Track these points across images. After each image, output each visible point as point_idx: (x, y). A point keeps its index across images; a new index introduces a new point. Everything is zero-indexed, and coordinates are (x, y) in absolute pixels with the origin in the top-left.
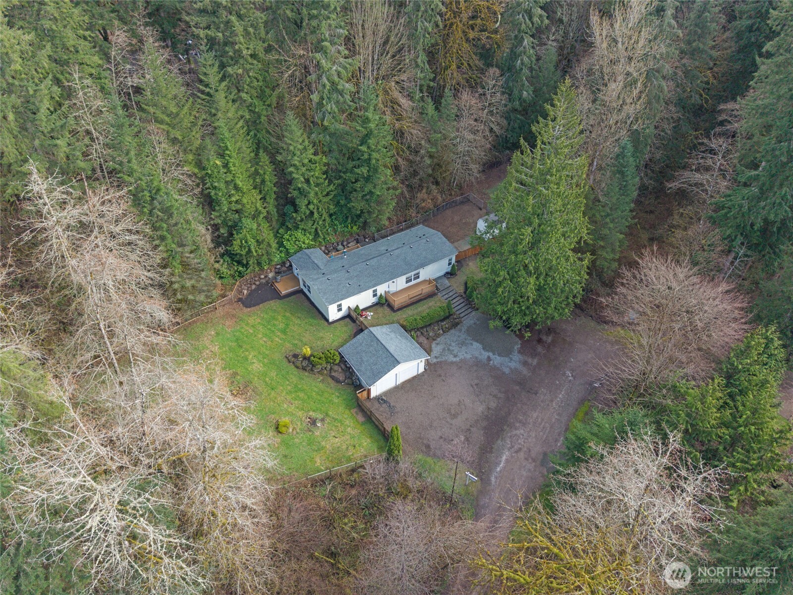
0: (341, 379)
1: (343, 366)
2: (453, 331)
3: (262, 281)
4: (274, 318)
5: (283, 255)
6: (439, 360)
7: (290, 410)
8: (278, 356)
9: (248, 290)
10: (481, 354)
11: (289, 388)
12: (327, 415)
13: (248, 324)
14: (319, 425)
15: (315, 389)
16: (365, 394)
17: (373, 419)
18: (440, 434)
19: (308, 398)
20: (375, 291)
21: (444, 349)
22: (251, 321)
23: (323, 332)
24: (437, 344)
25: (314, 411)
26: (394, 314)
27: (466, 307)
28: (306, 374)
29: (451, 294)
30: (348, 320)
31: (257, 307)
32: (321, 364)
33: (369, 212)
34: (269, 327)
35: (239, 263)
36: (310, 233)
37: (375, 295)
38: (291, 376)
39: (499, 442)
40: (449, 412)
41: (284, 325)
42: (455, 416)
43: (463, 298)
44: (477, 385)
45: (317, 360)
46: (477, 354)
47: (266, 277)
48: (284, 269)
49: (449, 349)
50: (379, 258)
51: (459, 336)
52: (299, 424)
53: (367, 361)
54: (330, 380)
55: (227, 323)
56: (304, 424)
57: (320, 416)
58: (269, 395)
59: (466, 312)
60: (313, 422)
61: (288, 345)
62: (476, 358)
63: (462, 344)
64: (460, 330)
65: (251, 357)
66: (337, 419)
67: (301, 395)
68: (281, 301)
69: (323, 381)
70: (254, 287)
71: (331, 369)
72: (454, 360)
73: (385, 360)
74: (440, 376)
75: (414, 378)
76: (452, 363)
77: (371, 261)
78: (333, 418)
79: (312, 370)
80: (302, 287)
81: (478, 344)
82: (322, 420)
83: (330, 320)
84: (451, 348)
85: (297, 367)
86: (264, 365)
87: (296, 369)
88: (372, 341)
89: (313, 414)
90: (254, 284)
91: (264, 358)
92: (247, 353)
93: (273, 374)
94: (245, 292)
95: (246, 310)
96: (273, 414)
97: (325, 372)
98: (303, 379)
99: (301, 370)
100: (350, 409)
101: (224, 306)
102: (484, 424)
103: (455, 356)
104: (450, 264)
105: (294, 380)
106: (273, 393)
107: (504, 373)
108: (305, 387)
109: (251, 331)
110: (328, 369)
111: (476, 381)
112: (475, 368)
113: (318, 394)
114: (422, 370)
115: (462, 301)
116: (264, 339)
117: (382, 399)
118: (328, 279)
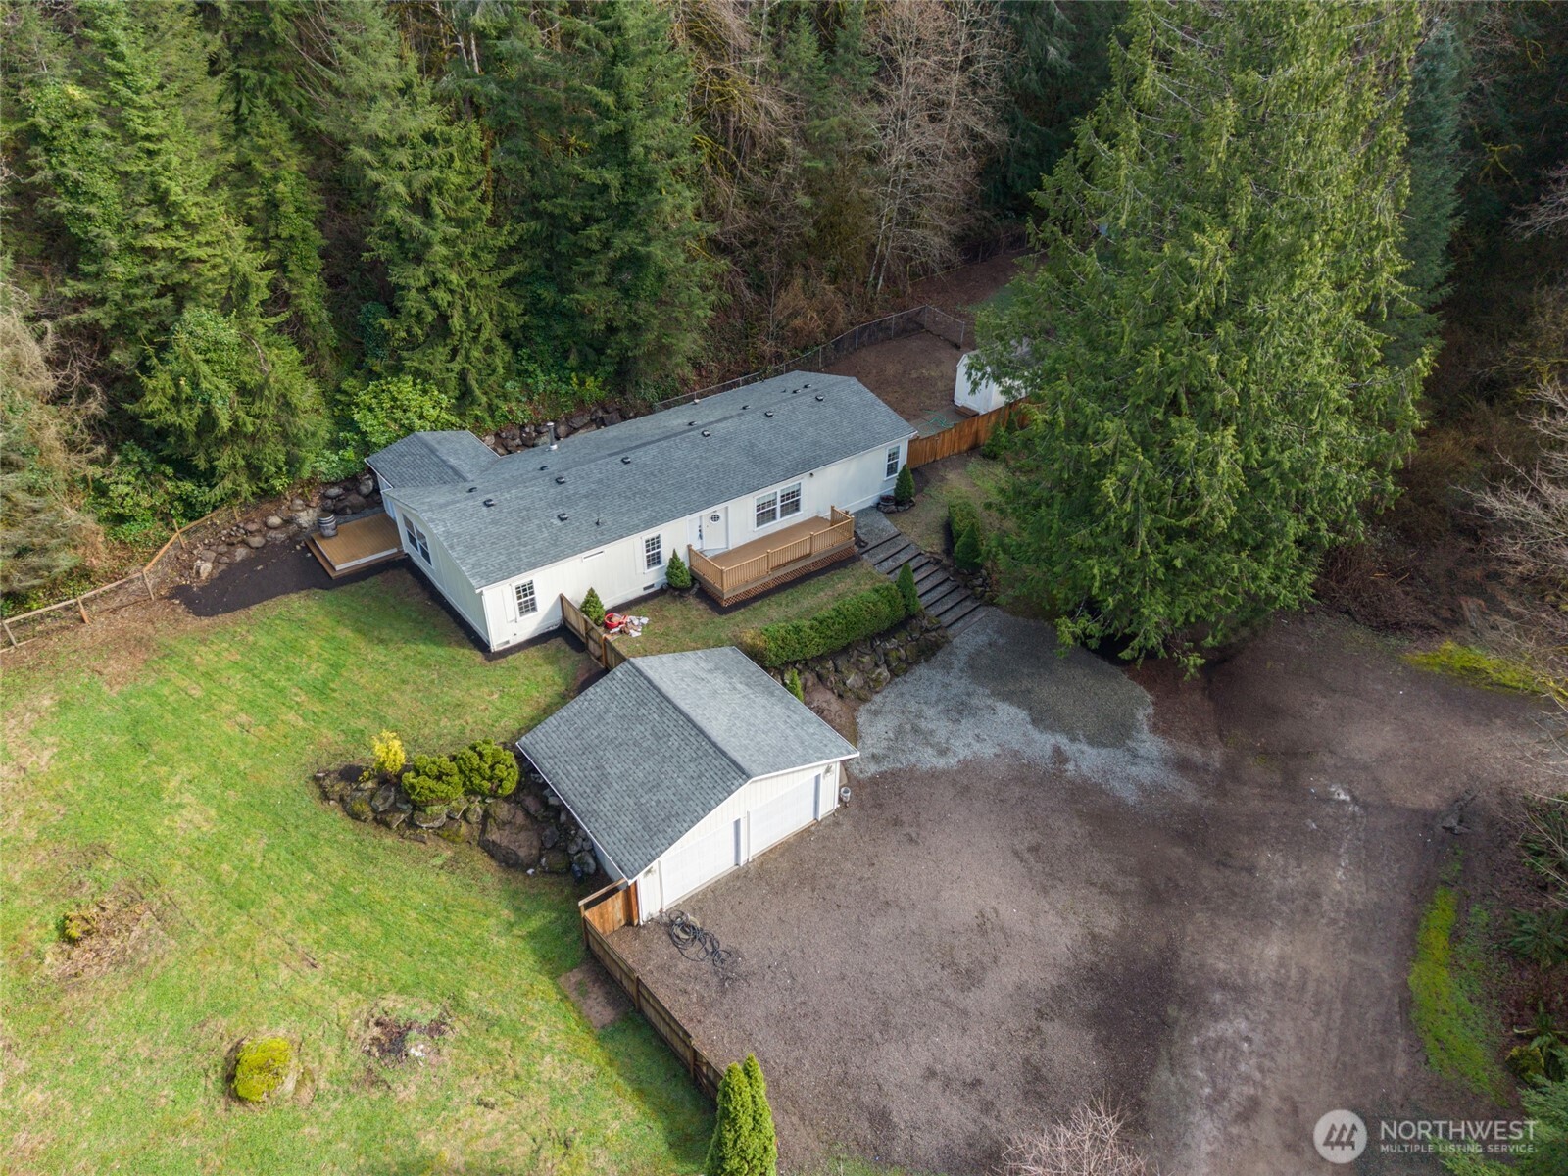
0: (523, 853)
1: (531, 803)
2: (922, 671)
3: (272, 534)
4: (293, 647)
5: (349, 453)
6: (885, 766)
7: (300, 992)
8: (284, 778)
9: (216, 561)
10: (1030, 742)
11: (313, 897)
12: (457, 1003)
13: (191, 666)
14: (415, 1052)
15: (419, 898)
16: (615, 906)
17: (650, 1012)
18: (923, 1057)
19: (387, 935)
20: (653, 544)
21: (899, 731)
22: (205, 656)
23: (465, 684)
24: (876, 713)
25: (402, 990)
26: (720, 620)
27: (956, 597)
28: (389, 841)
29: (903, 558)
30: (559, 641)
31: (240, 614)
32: (445, 800)
33: (634, 328)
34: (270, 675)
36: (442, 386)
37: (654, 560)
38: (327, 851)
39: (1163, 1075)
40: (950, 964)
41: (323, 669)
42: (971, 978)
43: (945, 568)
44: (1031, 849)
45: (431, 783)
46: (1015, 741)
47: (288, 522)
48: (354, 498)
49: (916, 730)
50: (665, 444)
51: (945, 686)
52: (331, 1053)
53: (622, 777)
54: (480, 860)
55: (113, 667)
56: (354, 1054)
57: (425, 1012)
58: (221, 931)
59: (959, 611)
60: (393, 1041)
61: (329, 735)
62: (1016, 754)
63: (960, 710)
64: (947, 667)
65: (174, 783)
66: (495, 1022)
67: (359, 924)
68: (329, 594)
69: (450, 867)
70: (241, 553)
71: (486, 816)
72: (940, 763)
74: (897, 822)
76: (934, 775)
77: (640, 452)
78: (482, 1017)
79: (411, 824)
80: (407, 547)
81: (1014, 710)
82: (436, 1029)
83: (496, 643)
84: (923, 724)
85: (355, 816)
86: (223, 813)
87: (349, 823)
88: (642, 703)
89: (397, 1006)
90: (244, 543)
91: (225, 786)
92: (163, 771)
93: (253, 846)
94: (206, 568)
95: (193, 624)
96: (225, 1012)
97: (464, 829)
98: (373, 860)
99: (369, 828)
100: (554, 975)
101: (113, 611)
102: (1091, 1001)
103: (942, 752)
104: (891, 470)
105: (337, 862)
106: (240, 926)
107: (1119, 803)
108: (378, 893)
109: (197, 693)
110: (474, 819)
111: (1031, 838)
112: (1017, 791)
113: (426, 916)
114: (829, 804)
115: (940, 577)
116: (243, 718)
117: (686, 927)
118: (487, 504)
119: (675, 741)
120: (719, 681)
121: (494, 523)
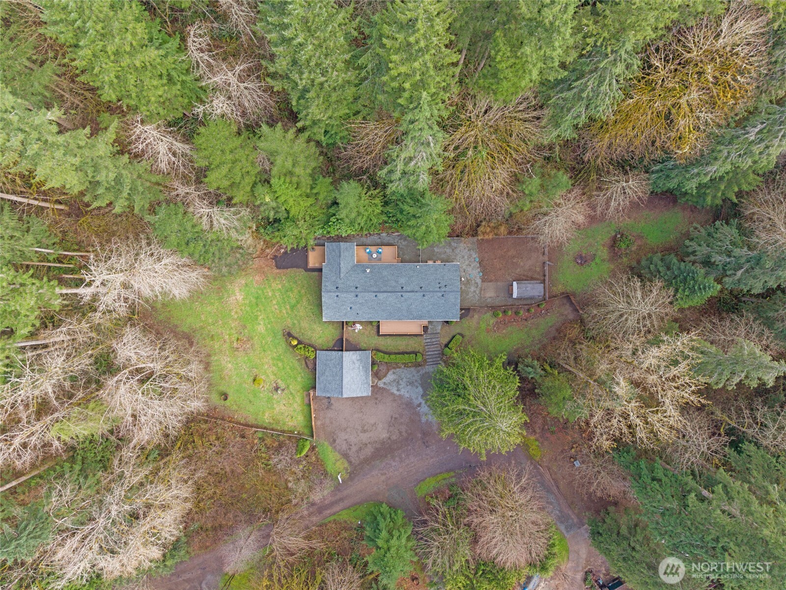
2: (412, 369)
4: (291, 290)
6: (385, 387)
7: (267, 371)
8: (278, 327)
9: (286, 249)
10: (417, 398)
11: (275, 355)
12: (288, 387)
13: (270, 286)
14: (279, 392)
15: (291, 364)
18: (346, 437)
19: (283, 368)
21: (394, 380)
22: (274, 284)
23: (315, 325)
24: (394, 373)
25: (281, 380)
26: (376, 337)
27: (438, 356)
28: (291, 350)
29: (434, 340)
30: (340, 323)
31: (285, 271)
34: (285, 296)
38: (280, 347)
39: (378, 462)
40: (363, 427)
41: (295, 301)
42: (364, 431)
43: (441, 348)
44: (395, 418)
46: (414, 396)
49: (398, 382)
50: (389, 294)
51: (414, 376)
52: (268, 384)
53: (327, 376)
54: (304, 363)
55: (257, 278)
56: (271, 387)
57: (283, 386)
58: (260, 354)
59: (435, 359)
60: (277, 389)
62: (411, 399)
63: (411, 383)
64: (418, 372)
65: (260, 318)
66: (292, 393)
67: (280, 364)
68: (305, 273)
69: (299, 360)
72: (396, 392)
73: (336, 386)
74: (376, 399)
76: (392, 394)
77: (381, 294)
78: (290, 392)
81: (421, 390)
82: (283, 390)
84: (401, 381)
86: (266, 330)
87: (286, 343)
89: (280, 382)
91: (269, 324)
92: (260, 313)
93: (269, 339)
94: (282, 251)
95: (275, 271)
96: (256, 368)
98: (286, 352)
99: (288, 345)
100: (304, 391)
102: (378, 446)
103: (398, 390)
105: (281, 350)
106: (263, 354)
107: (420, 421)
108: (285, 359)
109: (270, 295)
111: (397, 416)
112: (404, 406)
113: (291, 368)
115: (439, 349)
116: (276, 307)
118: (337, 296)
119: (338, 378)
120: (357, 364)
121: (336, 303)
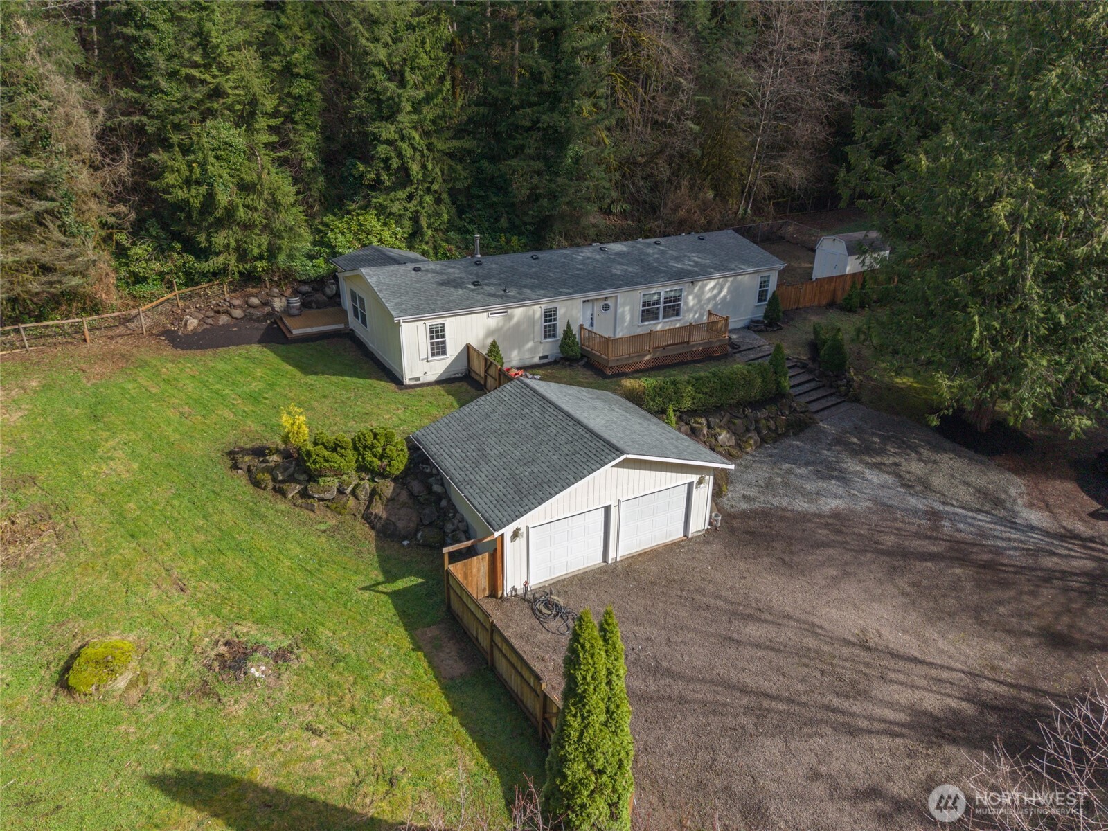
0: (401, 524)
1: (416, 486)
2: (791, 441)
3: (252, 311)
4: (243, 372)
5: (320, 261)
6: (756, 505)
7: (162, 609)
8: (203, 449)
9: (202, 321)
11: (200, 537)
12: (310, 638)
13: (157, 373)
14: (255, 672)
15: (296, 550)
16: (479, 565)
17: (502, 666)
19: (258, 575)
20: (550, 315)
21: (770, 481)
22: (170, 369)
23: (376, 401)
25: (260, 621)
26: (603, 381)
27: (821, 393)
28: (282, 506)
31: (210, 352)
32: (338, 472)
34: (219, 387)
35: (190, 246)
36: (399, 219)
37: (549, 332)
38: (224, 505)
41: (262, 386)
43: (810, 371)
45: (327, 453)
46: (887, 498)
47: (266, 304)
48: (319, 297)
49: (786, 482)
50: (569, 251)
51: (814, 454)
52: (172, 664)
53: (500, 456)
54: (361, 529)
55: (96, 369)
56: (194, 666)
57: (276, 640)
58: (108, 552)
59: (824, 403)
60: (236, 659)
61: (252, 425)
63: (830, 472)
64: (815, 441)
65: (111, 443)
66: (344, 658)
67: (233, 562)
68: (281, 347)
69: (332, 532)
70: (223, 319)
71: (374, 492)
72: (812, 508)
73: (566, 449)
74: (769, 548)
75: (671, 548)
76: (806, 516)
77: (548, 252)
78: (331, 653)
79: (304, 494)
80: (354, 323)
81: (883, 476)
82: (282, 656)
84: (793, 478)
85: (256, 484)
86: (144, 467)
87: (250, 489)
88: (526, 405)
89: (248, 631)
90: (228, 313)
92: (105, 434)
93: (161, 494)
94: (193, 323)
95: (168, 351)
96: (87, 617)
97: (352, 502)
98: (263, 517)
99: (268, 494)
100: (410, 627)
101: (111, 338)
103: (813, 500)
104: (762, 296)
105: (230, 514)
106: (127, 550)
108: (259, 542)
109: (154, 391)
110: (362, 494)
112: (892, 537)
113: (299, 566)
114: (700, 523)
115: (806, 377)
116: (186, 409)
117: (549, 604)
118: (416, 270)
121: (418, 281)
